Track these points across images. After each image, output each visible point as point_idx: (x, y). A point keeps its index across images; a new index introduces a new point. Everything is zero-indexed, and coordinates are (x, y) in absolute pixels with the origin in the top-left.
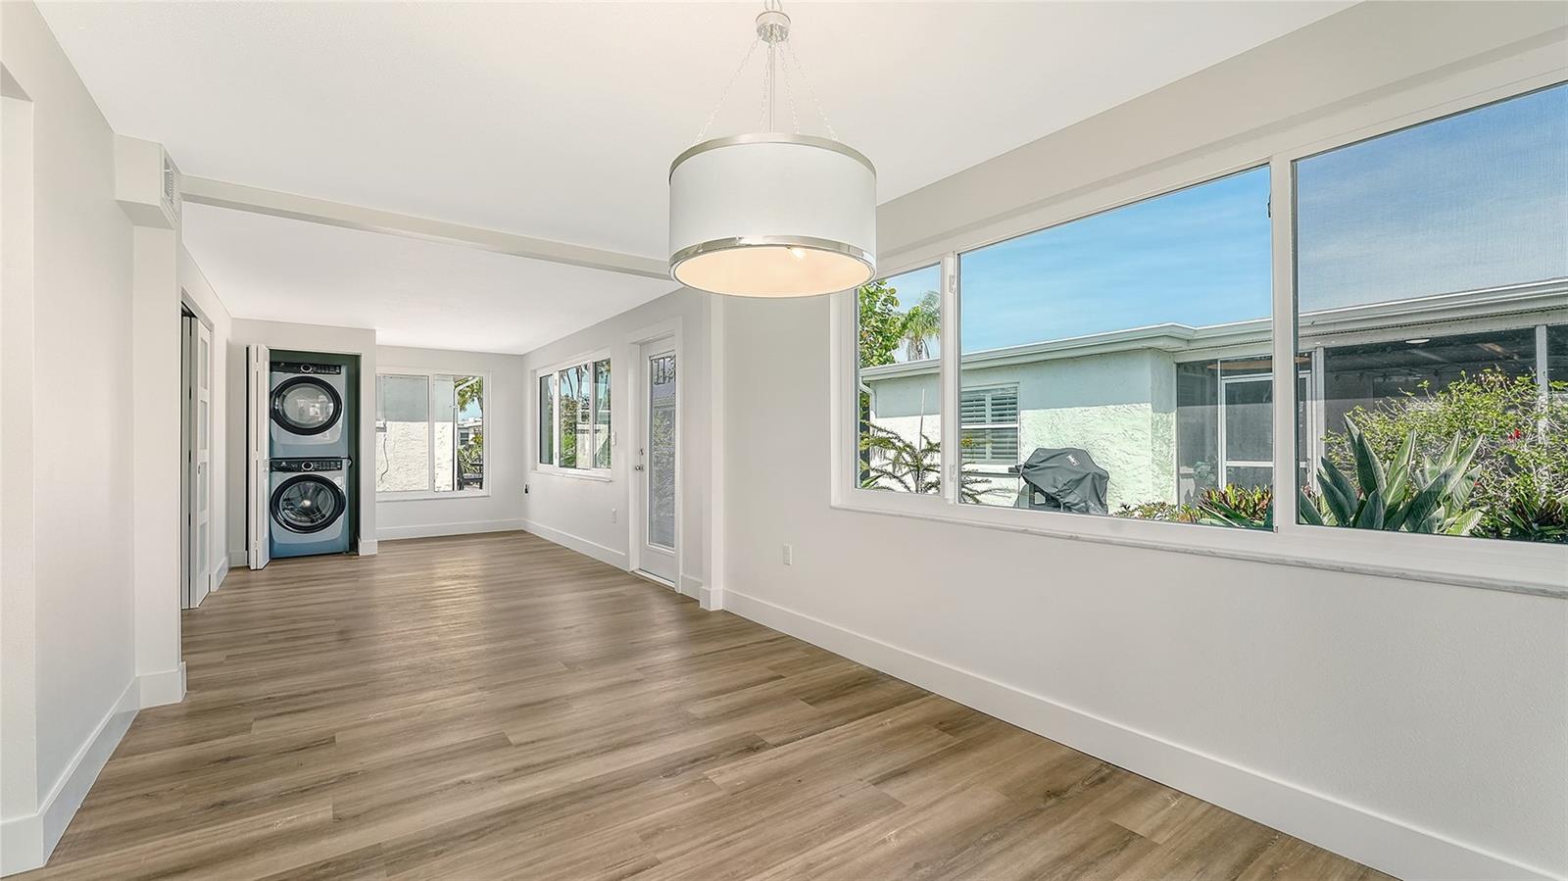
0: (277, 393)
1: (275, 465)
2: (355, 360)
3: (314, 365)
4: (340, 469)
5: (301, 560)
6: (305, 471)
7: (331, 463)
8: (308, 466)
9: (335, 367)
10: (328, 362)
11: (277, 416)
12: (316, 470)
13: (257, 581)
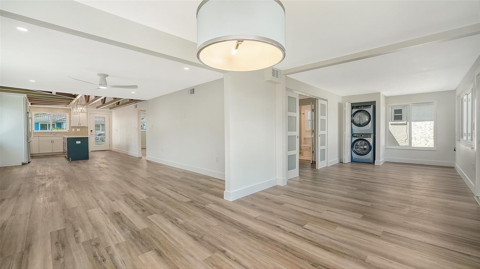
0: (353, 115)
1: (353, 135)
2: (374, 103)
3: (364, 106)
4: (371, 137)
5: (358, 163)
6: (360, 137)
7: (368, 135)
8: (361, 136)
9: (369, 106)
10: (367, 105)
11: (353, 121)
12: (363, 137)
13: (344, 166)
